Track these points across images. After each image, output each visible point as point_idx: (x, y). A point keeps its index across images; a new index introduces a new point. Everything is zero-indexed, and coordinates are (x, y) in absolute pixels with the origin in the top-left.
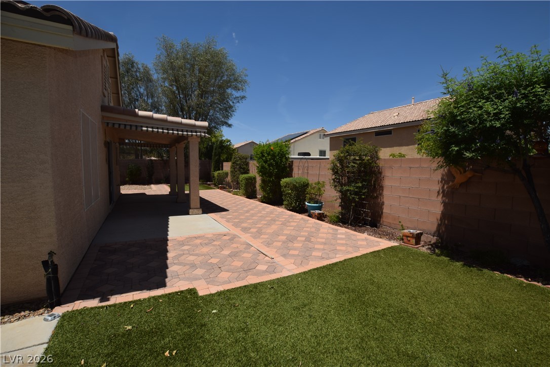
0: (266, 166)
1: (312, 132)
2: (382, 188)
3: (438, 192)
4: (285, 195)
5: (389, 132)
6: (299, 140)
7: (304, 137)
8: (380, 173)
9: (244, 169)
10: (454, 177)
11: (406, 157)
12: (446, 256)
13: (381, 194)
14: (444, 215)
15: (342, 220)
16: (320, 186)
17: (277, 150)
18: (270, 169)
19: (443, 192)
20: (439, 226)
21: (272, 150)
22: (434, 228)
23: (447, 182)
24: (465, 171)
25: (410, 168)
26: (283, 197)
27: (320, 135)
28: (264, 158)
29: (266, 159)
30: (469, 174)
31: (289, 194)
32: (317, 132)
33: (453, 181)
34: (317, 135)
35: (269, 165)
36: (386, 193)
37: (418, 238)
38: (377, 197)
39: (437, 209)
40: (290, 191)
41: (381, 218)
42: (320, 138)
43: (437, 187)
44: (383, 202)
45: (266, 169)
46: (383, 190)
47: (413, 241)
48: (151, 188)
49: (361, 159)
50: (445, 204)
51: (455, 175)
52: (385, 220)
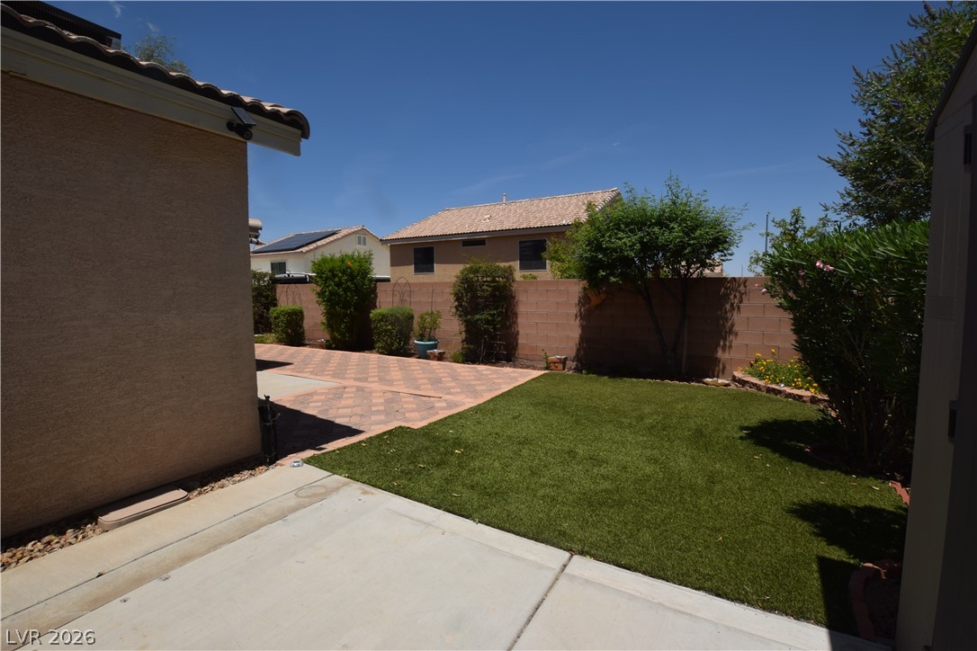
0: (341, 291)
1: (344, 232)
2: (516, 315)
3: (576, 315)
4: (379, 334)
5: (481, 242)
8: (514, 298)
9: (267, 297)
10: (590, 300)
11: (538, 279)
12: (593, 374)
13: (515, 323)
14: (582, 339)
15: (470, 357)
16: (435, 317)
17: (355, 266)
18: (347, 296)
19: (581, 315)
20: (578, 350)
21: (349, 267)
22: (573, 353)
23: (583, 305)
24: (599, 293)
25: (547, 290)
26: (375, 338)
27: (359, 238)
28: (337, 279)
29: (340, 280)
30: (603, 296)
31: (386, 331)
32: (353, 233)
33: (589, 304)
34: (355, 237)
35: (344, 290)
36: (521, 320)
37: (564, 362)
38: (510, 327)
39: (576, 333)
40: (390, 327)
41: (516, 350)
42: (359, 243)
43: (574, 310)
44: (518, 332)
45: (340, 296)
46: (517, 318)
47: (561, 366)
49: (494, 281)
50: (583, 328)
51: (592, 298)
52: (521, 352)
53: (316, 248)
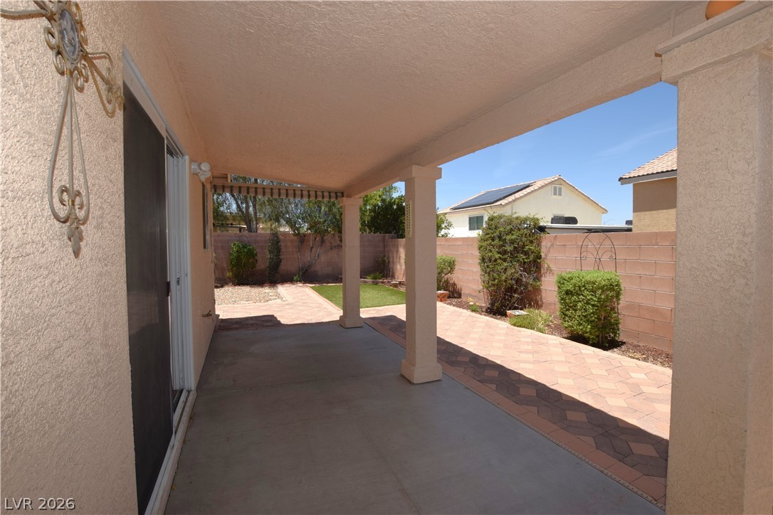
1: (538, 184)
6: (521, 197)
7: (529, 193)
27: (555, 188)
32: (550, 183)
34: (550, 188)
42: (555, 194)
48: (278, 296)
53: (514, 201)
